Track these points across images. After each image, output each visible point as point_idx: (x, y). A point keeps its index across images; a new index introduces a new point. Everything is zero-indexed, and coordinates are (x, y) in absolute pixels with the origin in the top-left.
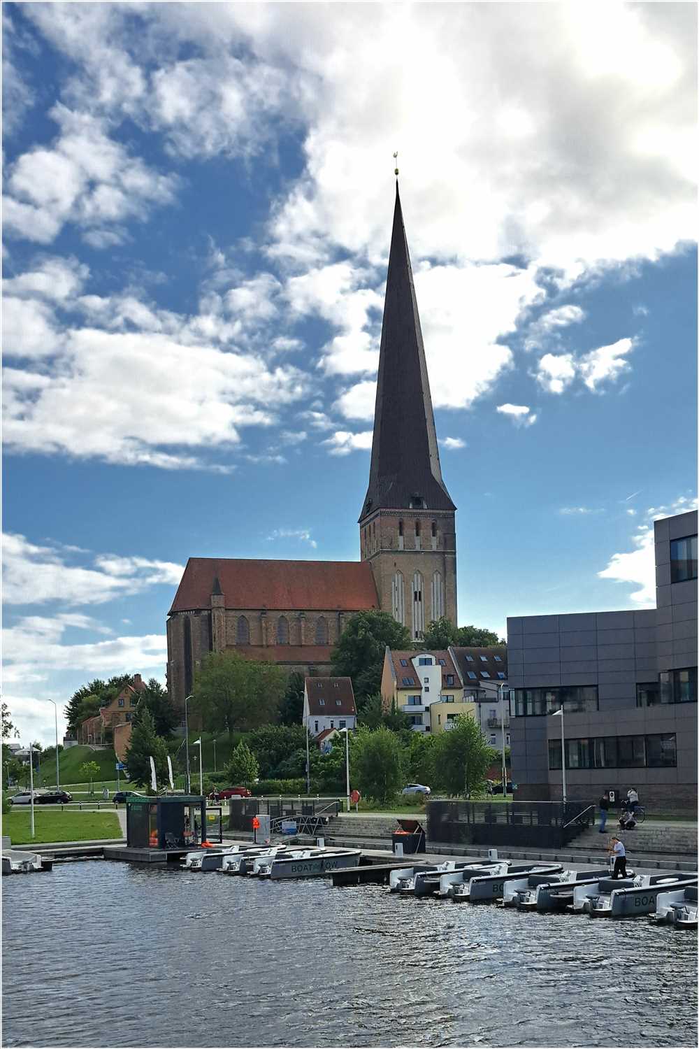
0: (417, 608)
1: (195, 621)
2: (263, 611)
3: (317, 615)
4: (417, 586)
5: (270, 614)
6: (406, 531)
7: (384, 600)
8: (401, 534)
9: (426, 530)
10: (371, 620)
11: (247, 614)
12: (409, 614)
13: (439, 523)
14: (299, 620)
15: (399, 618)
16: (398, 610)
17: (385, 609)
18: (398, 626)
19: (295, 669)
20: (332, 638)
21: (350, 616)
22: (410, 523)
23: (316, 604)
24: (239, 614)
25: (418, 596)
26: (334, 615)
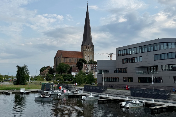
0: (88, 58)
1: (58, 59)
2: (67, 58)
3: (75, 59)
4: (88, 55)
5: (68, 58)
6: (87, 48)
7: (84, 57)
8: (86, 48)
9: (90, 48)
10: (82, 59)
11: (65, 58)
12: (87, 59)
13: (92, 47)
14: (72, 59)
15: (86, 59)
16: (86, 58)
17: (84, 58)
18: (85, 60)
19: (71, 66)
20: (77, 62)
21: (79, 59)
22: (88, 47)
23: (75, 57)
24: (64, 58)
25: (88, 57)
26: (77, 59)
